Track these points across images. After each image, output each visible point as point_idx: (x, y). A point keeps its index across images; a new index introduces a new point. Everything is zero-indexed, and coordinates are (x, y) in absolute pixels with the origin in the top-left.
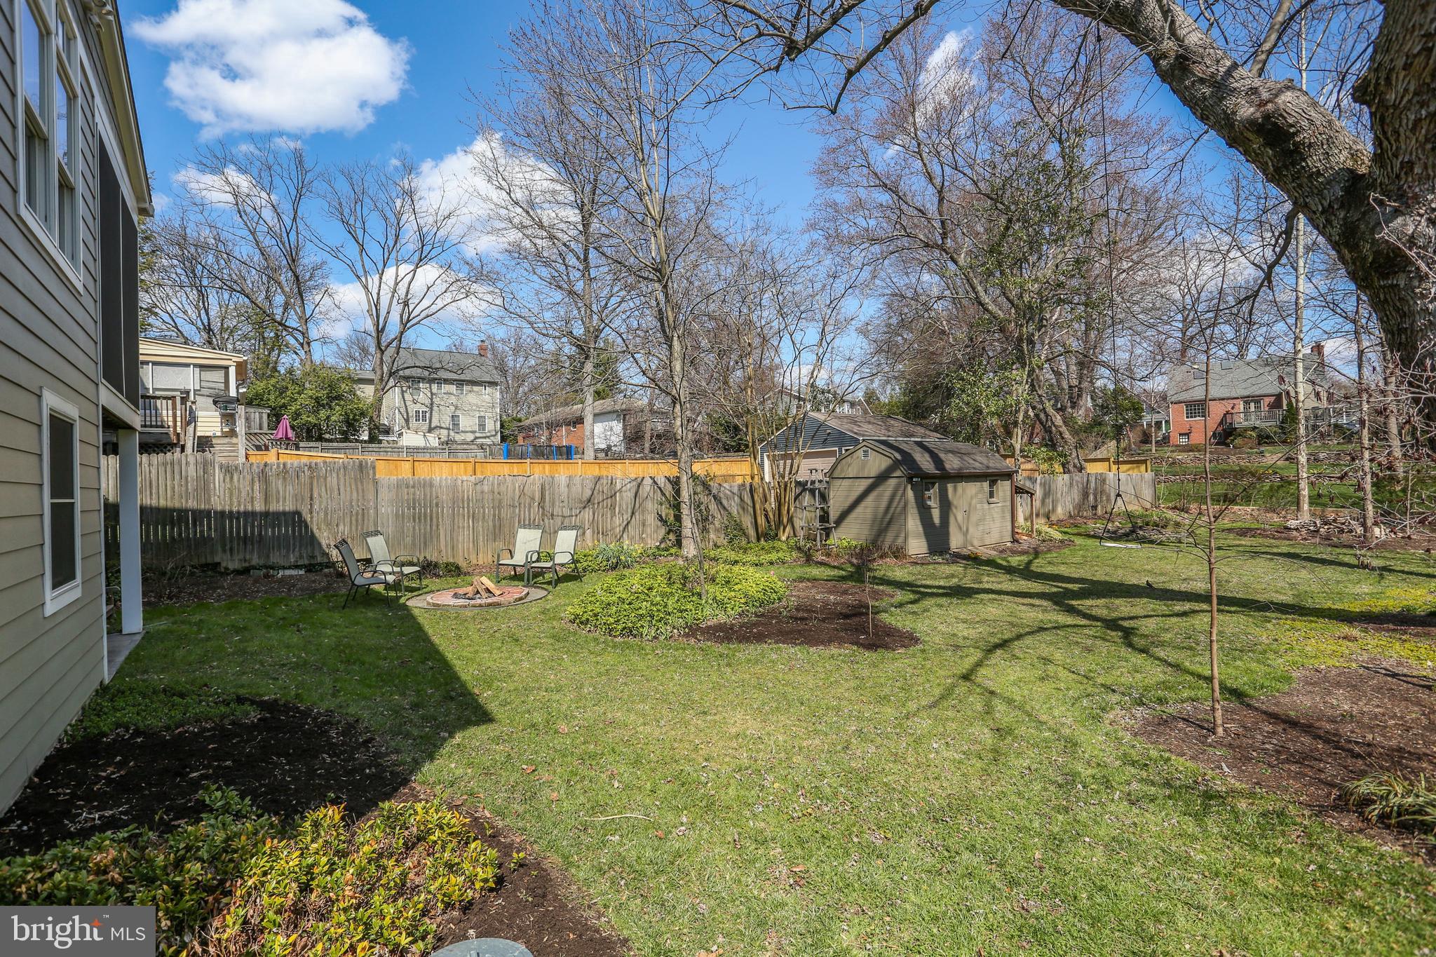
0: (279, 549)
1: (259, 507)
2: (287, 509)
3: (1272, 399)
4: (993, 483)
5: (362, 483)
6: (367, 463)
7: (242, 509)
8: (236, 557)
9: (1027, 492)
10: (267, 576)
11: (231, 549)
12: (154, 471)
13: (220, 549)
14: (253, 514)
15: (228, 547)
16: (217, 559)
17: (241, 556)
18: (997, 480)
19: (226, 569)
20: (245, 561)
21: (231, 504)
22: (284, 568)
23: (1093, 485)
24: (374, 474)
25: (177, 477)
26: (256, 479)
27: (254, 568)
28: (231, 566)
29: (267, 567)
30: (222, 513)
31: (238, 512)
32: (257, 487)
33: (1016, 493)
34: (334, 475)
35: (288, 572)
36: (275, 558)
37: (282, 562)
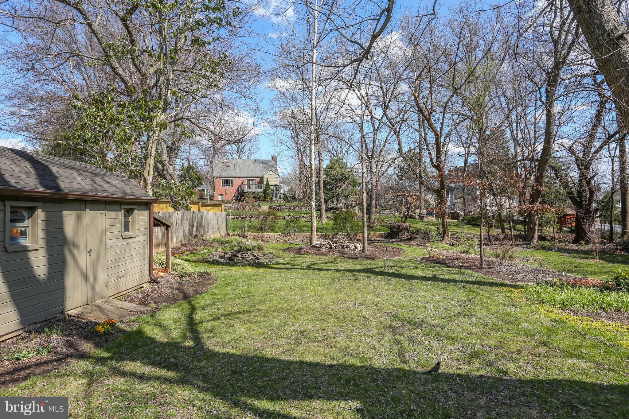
3: (259, 179)
4: (129, 212)
9: (164, 225)
18: (132, 210)
23: (196, 219)
33: (155, 225)
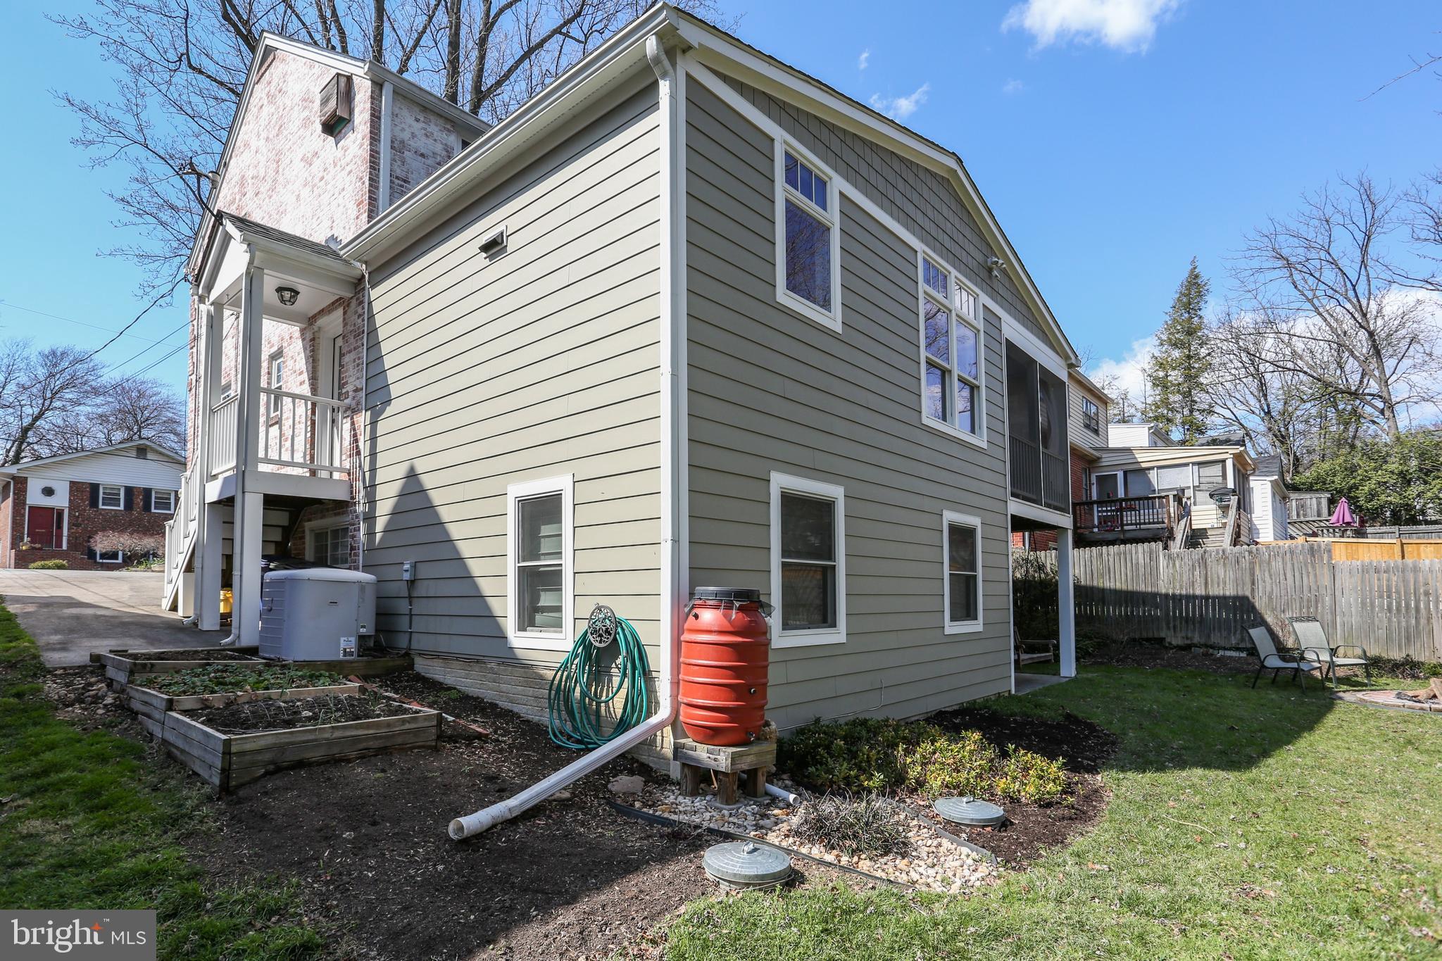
0: (1220, 631)
1: (1199, 591)
2: (1228, 593)
5: (1314, 567)
6: (1319, 546)
7: (1184, 592)
8: (1179, 635)
10: (1206, 655)
11: (1175, 627)
12: (1111, 560)
13: (1164, 626)
14: (1194, 597)
15: (1171, 625)
16: (1163, 635)
17: (1184, 635)
19: (1170, 643)
20: (1187, 638)
21: (1174, 588)
22: (1225, 649)
24: (1330, 558)
25: (1129, 564)
26: (1197, 565)
27: (1196, 646)
28: (1174, 642)
29: (1206, 646)
30: (1167, 595)
31: (1180, 595)
32: (1197, 573)
34: (1280, 559)
35: (1228, 653)
36: (1215, 639)
37: (1222, 643)
